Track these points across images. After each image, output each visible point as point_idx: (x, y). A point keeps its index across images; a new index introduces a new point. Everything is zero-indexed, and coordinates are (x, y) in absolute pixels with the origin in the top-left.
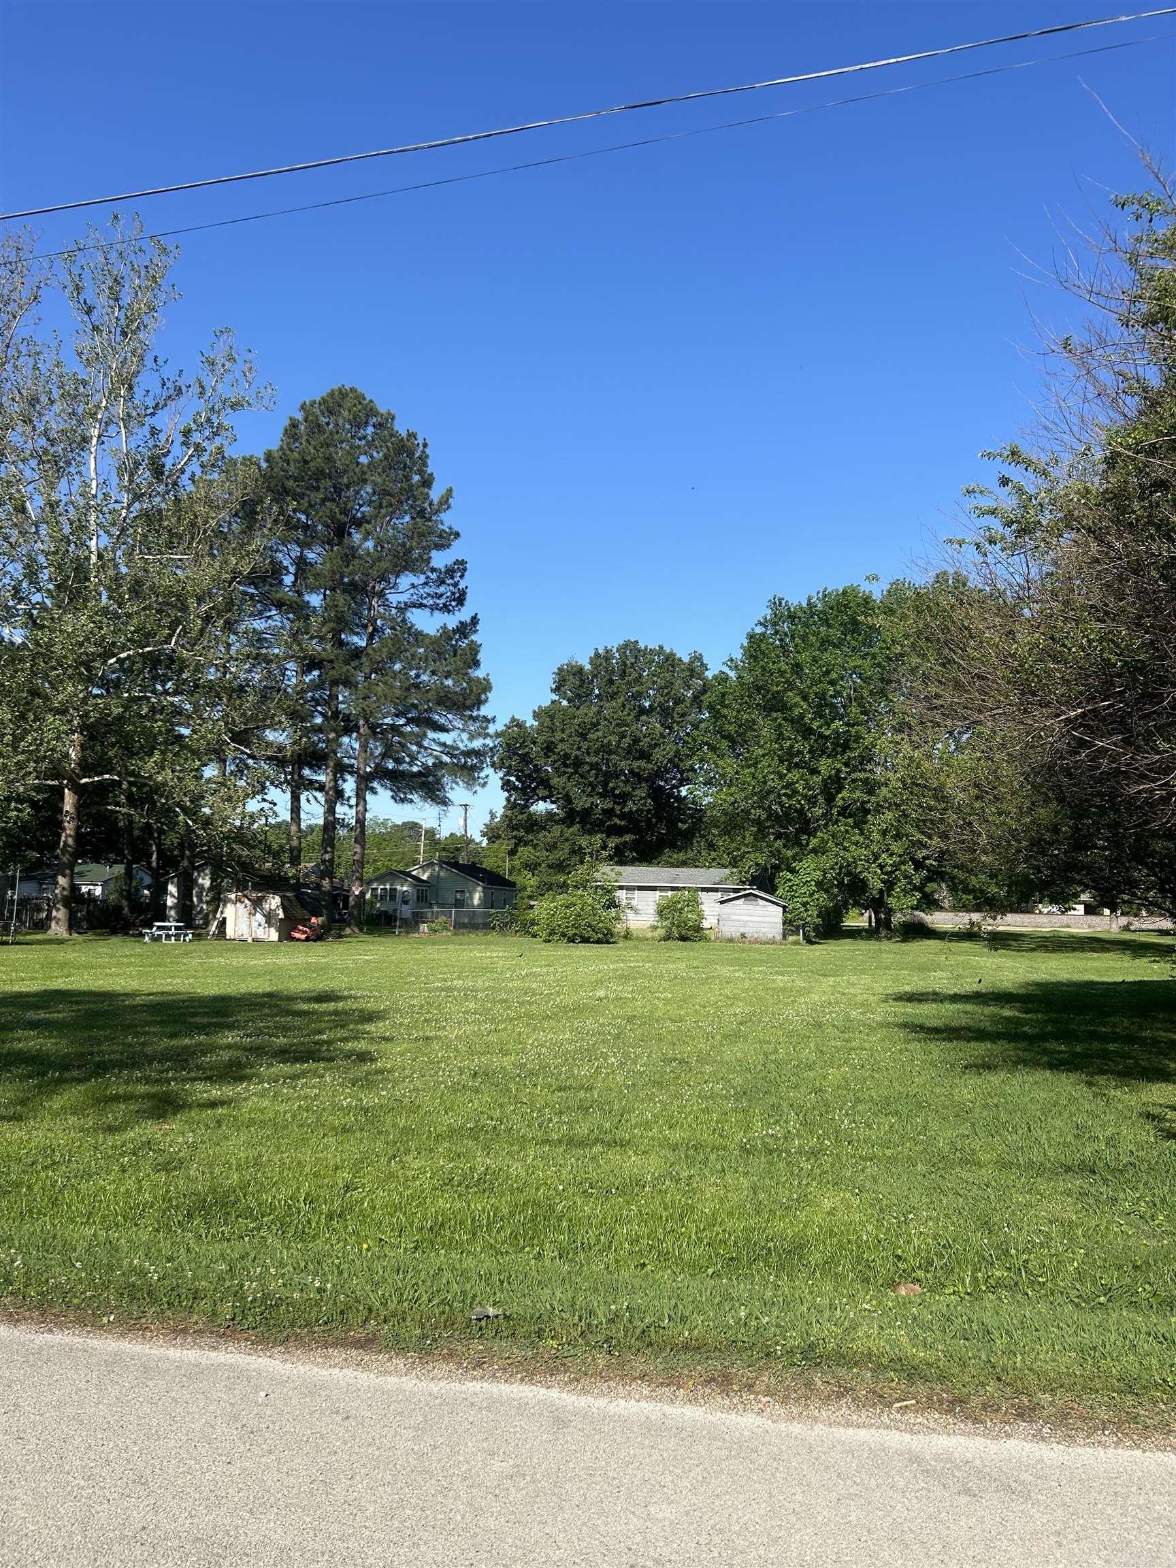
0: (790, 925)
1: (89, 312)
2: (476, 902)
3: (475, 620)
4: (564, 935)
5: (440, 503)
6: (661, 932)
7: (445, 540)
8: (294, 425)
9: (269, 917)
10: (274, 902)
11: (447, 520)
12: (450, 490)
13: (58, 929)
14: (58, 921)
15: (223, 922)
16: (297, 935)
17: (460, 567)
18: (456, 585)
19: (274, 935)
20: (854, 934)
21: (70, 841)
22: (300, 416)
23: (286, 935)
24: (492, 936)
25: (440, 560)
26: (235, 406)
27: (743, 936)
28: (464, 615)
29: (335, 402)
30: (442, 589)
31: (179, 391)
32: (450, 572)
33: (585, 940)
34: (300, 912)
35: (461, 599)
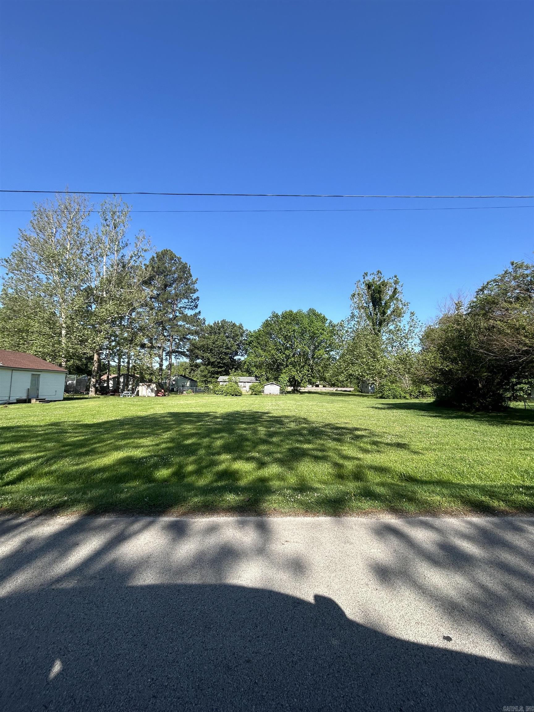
2: (188, 385)
4: (231, 394)
5: (195, 282)
6: (250, 393)
7: (195, 291)
8: (153, 258)
9: (152, 390)
10: (153, 386)
12: (197, 279)
13: (92, 393)
15: (138, 391)
16: (159, 394)
17: (198, 298)
18: (196, 303)
20: (289, 392)
21: (96, 369)
22: (155, 256)
24: (206, 394)
26: (145, 251)
27: (270, 394)
28: (197, 311)
29: (165, 253)
30: (192, 304)
32: (195, 300)
33: (236, 395)
35: (196, 307)
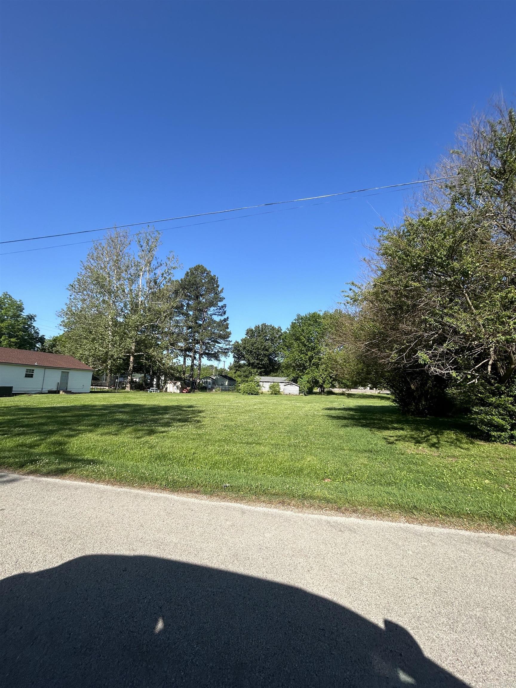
0: (301, 391)
1: (141, 247)
2: (226, 384)
3: (228, 318)
4: (247, 393)
5: (221, 291)
6: (270, 392)
7: (221, 299)
8: (188, 273)
9: (177, 387)
10: (179, 383)
11: (222, 295)
12: (223, 288)
13: (128, 389)
14: (128, 387)
15: (167, 388)
16: (184, 391)
17: (225, 306)
18: (224, 310)
19: (179, 391)
20: (316, 393)
21: (131, 368)
22: (189, 271)
23: (181, 392)
24: (230, 393)
25: (220, 304)
26: (174, 268)
27: (290, 394)
28: (225, 317)
29: (197, 268)
30: (220, 311)
31: (161, 265)
32: (222, 307)
33: (252, 394)
34: (185, 386)
35: (225, 313)
